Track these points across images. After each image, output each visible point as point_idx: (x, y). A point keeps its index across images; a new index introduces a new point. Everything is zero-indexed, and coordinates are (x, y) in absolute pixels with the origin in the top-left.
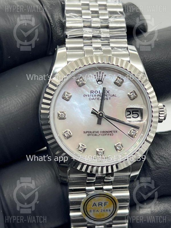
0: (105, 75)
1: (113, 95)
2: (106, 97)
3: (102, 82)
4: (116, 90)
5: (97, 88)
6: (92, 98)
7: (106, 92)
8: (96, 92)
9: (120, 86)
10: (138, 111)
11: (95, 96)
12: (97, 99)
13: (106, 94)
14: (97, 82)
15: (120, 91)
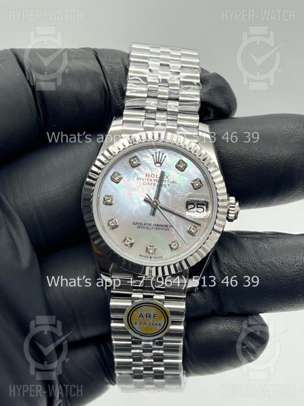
0: (165, 157)
1: (173, 182)
2: (164, 183)
3: (161, 164)
4: (178, 176)
5: (154, 171)
6: (147, 182)
7: (165, 177)
8: (153, 176)
9: (182, 171)
10: (203, 205)
11: (151, 180)
12: (153, 184)
13: (164, 179)
14: (155, 164)
15: (182, 178)
